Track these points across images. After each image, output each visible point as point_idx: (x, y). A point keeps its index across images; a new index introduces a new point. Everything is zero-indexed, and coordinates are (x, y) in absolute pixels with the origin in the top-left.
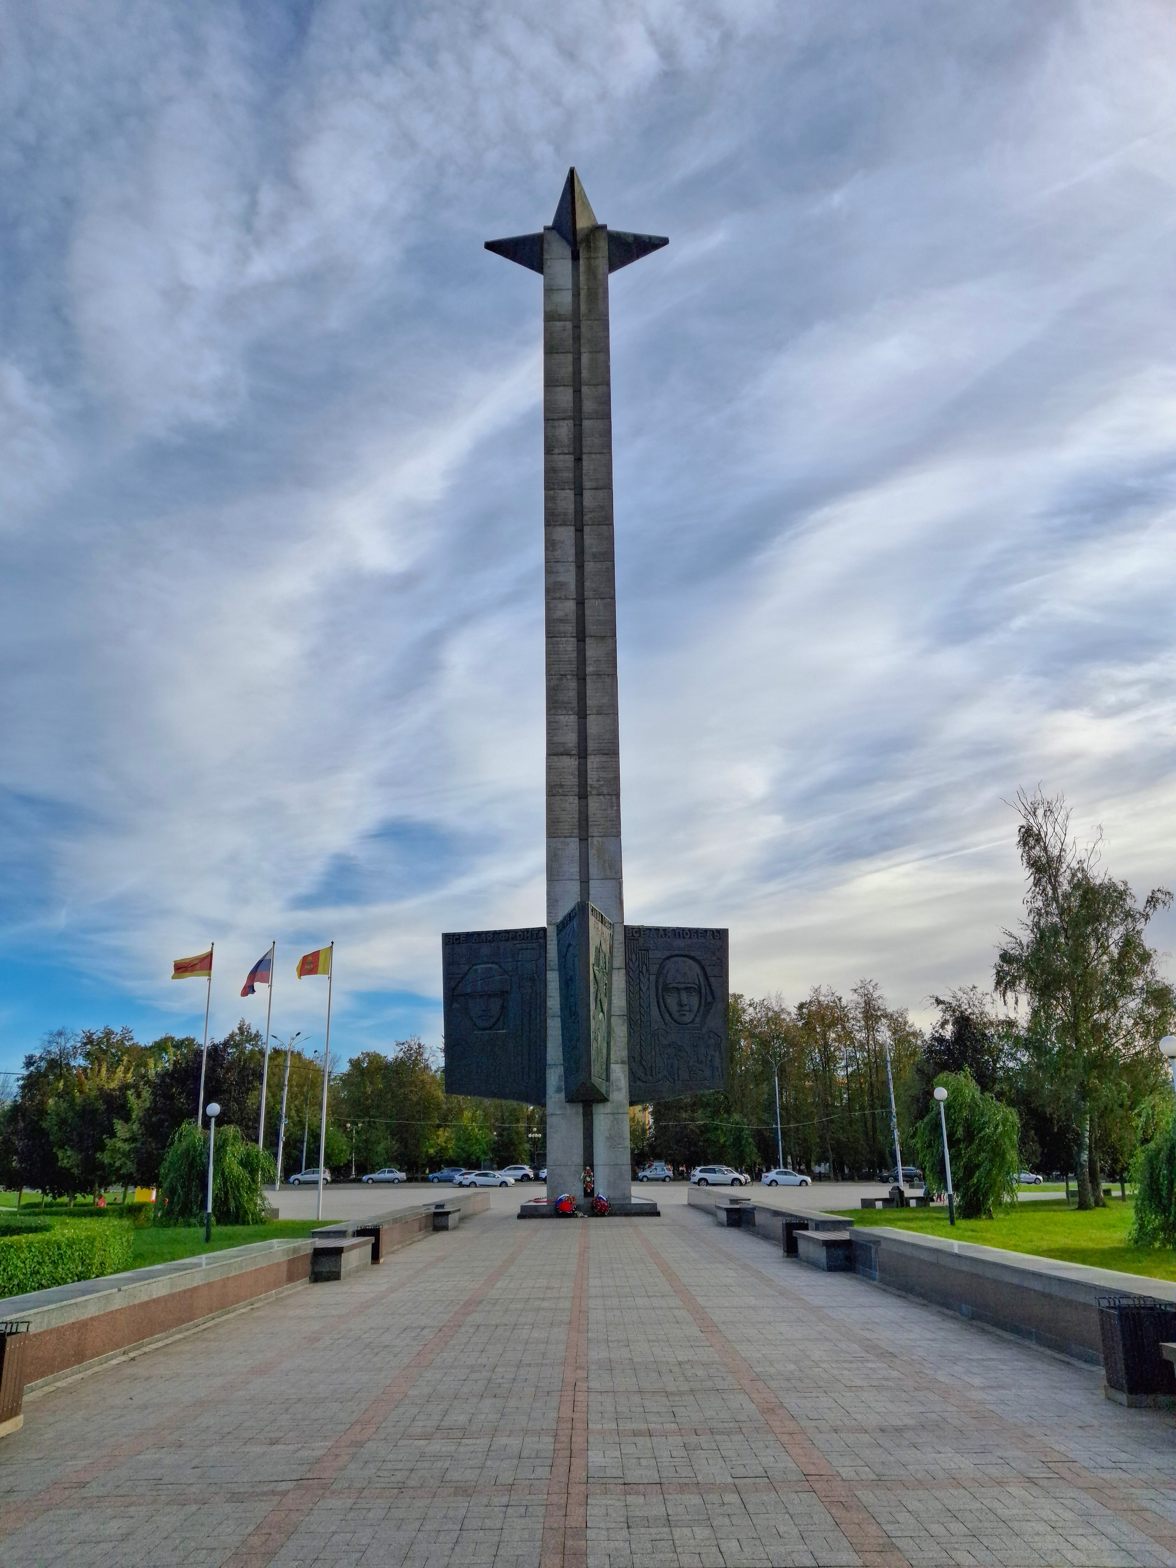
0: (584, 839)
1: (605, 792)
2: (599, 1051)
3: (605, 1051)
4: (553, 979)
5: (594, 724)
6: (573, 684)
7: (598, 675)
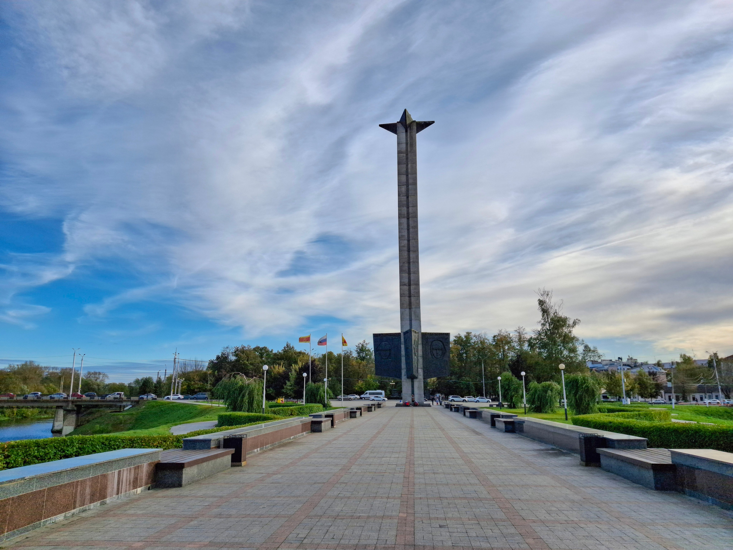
0: (410, 308)
1: (416, 296)
2: (415, 366)
3: (417, 366)
4: (403, 346)
5: (412, 276)
6: (407, 265)
7: (414, 262)
